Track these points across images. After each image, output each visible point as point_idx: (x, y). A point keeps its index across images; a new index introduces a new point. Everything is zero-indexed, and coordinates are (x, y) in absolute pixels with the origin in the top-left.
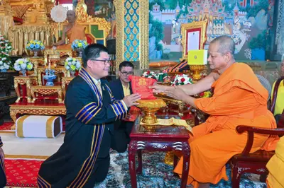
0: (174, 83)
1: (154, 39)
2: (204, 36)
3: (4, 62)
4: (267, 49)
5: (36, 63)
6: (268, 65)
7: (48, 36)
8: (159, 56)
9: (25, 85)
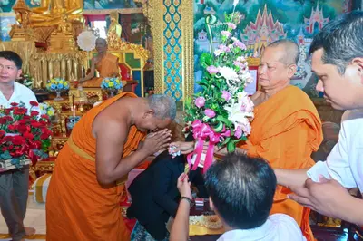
5: (59, 107)
7: (76, 65)
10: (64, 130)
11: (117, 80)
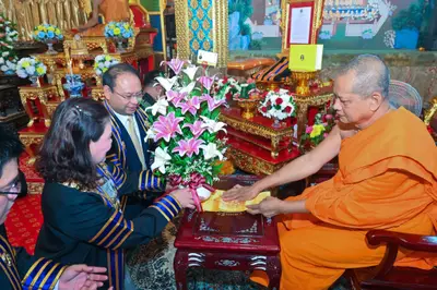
0: (265, 105)
1: (237, 15)
2: (318, 16)
3: (5, 59)
4: (422, 29)
5: (51, 62)
6: (421, 56)
7: (76, 9)
8: (245, 45)
9: (38, 99)
10: (62, 93)
11: (126, 25)
